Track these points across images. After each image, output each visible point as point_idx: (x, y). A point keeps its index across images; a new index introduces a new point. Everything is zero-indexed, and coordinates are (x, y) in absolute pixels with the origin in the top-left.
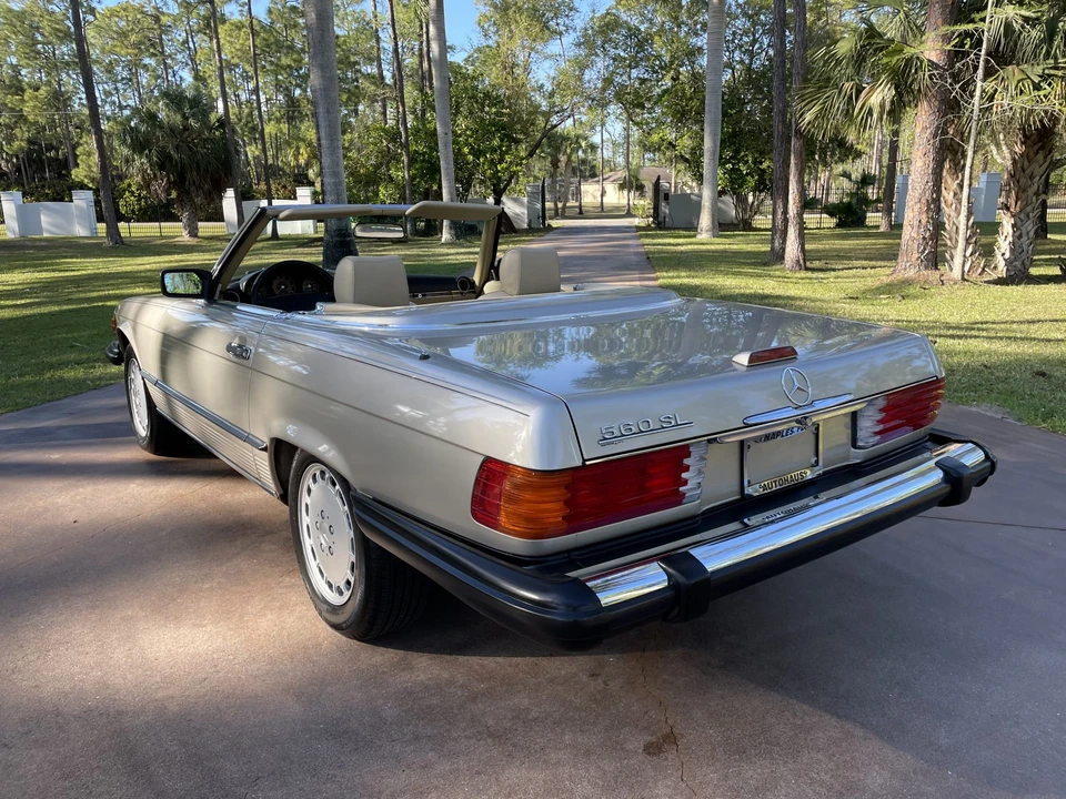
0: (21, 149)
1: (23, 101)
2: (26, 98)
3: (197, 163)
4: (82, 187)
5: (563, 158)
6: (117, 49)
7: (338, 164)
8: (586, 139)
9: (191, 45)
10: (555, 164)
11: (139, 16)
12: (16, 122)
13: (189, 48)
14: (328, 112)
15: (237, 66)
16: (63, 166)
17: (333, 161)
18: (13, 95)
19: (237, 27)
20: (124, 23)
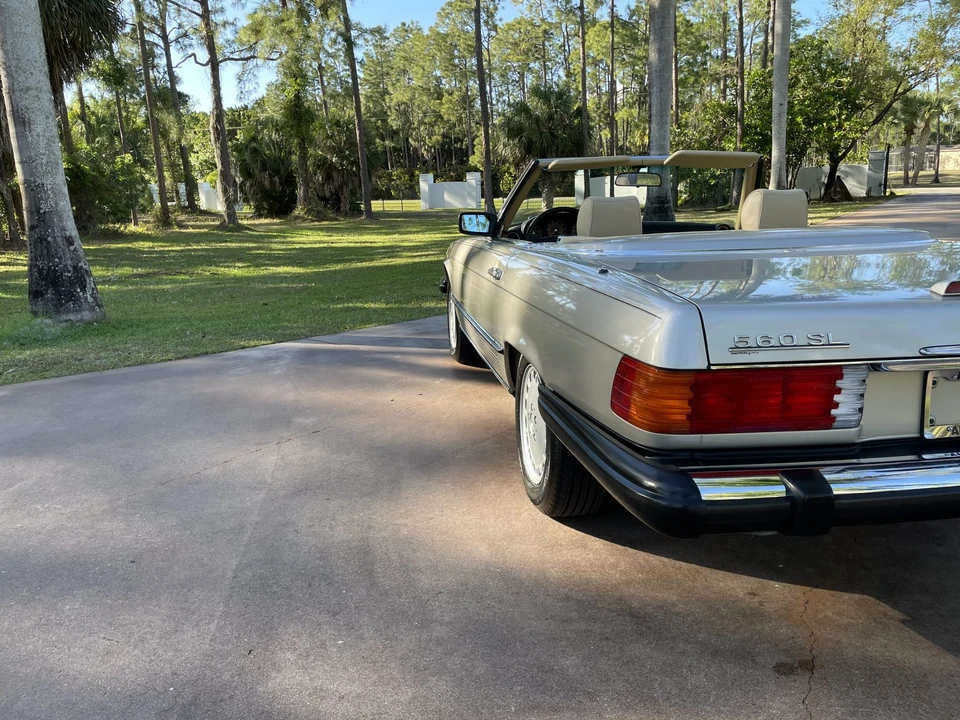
0: (438, 141)
1: (441, 104)
2: (443, 101)
3: (557, 146)
4: (476, 170)
5: (920, 124)
6: (511, 57)
7: (664, 138)
8: (950, 102)
9: (567, 48)
10: (910, 131)
11: (529, 28)
12: (436, 121)
13: (565, 50)
14: (661, 91)
15: (601, 61)
16: (464, 155)
17: (661, 135)
18: (435, 99)
19: (605, 27)
20: (517, 35)
